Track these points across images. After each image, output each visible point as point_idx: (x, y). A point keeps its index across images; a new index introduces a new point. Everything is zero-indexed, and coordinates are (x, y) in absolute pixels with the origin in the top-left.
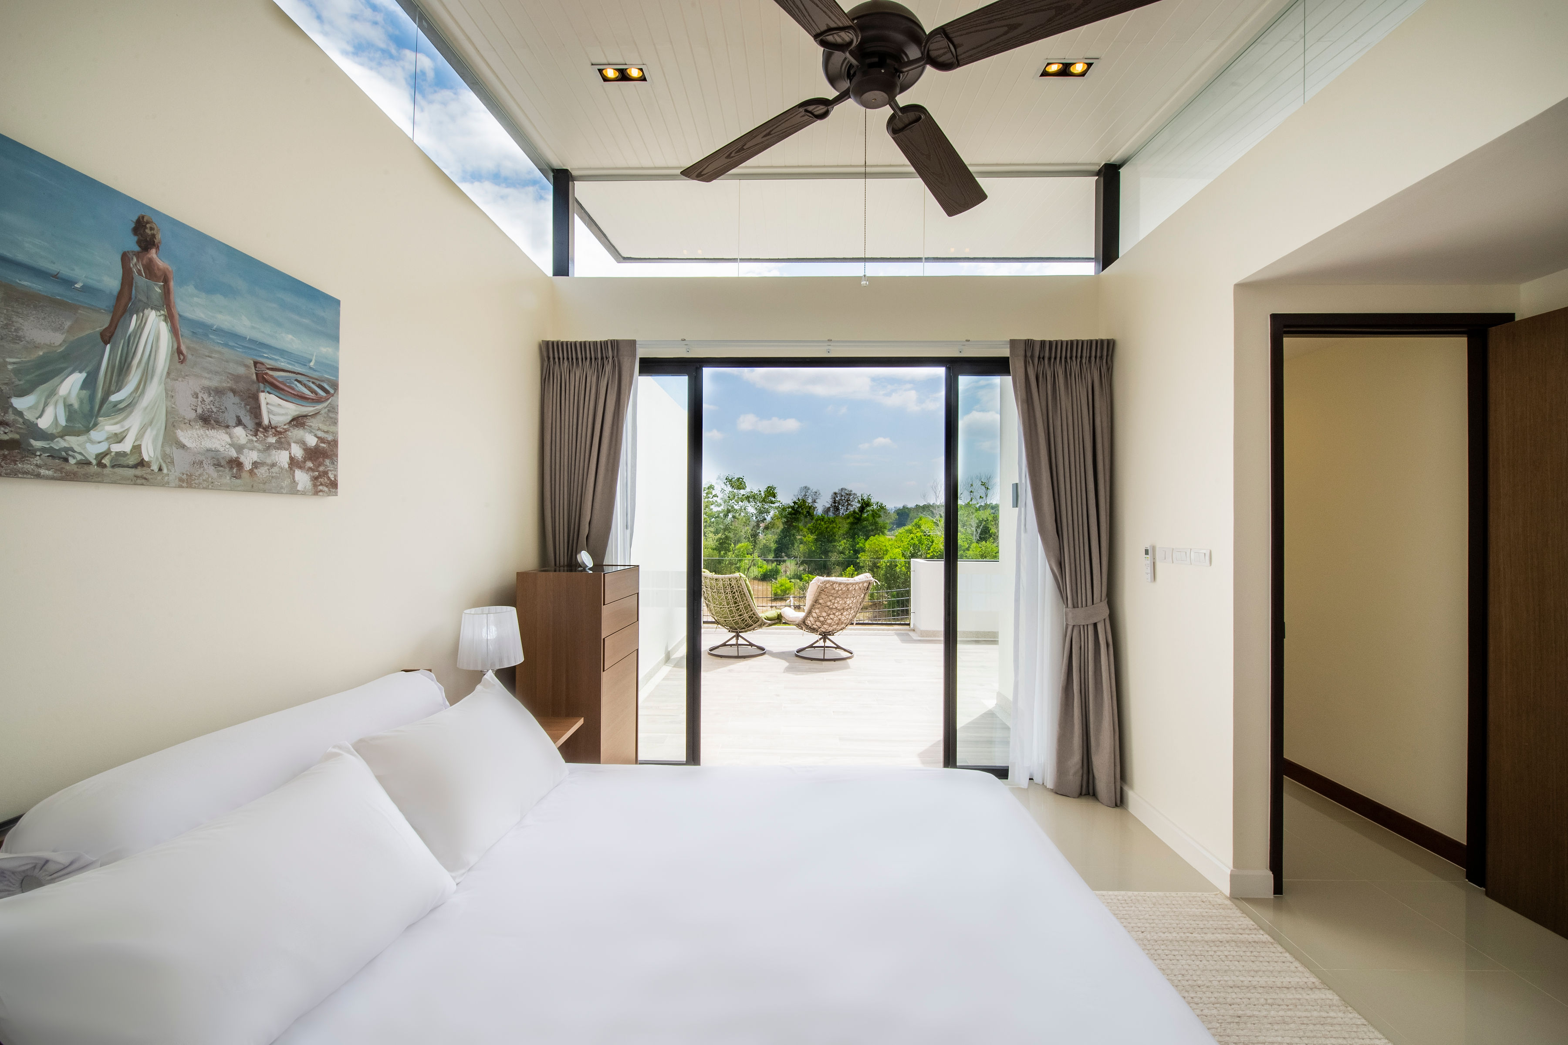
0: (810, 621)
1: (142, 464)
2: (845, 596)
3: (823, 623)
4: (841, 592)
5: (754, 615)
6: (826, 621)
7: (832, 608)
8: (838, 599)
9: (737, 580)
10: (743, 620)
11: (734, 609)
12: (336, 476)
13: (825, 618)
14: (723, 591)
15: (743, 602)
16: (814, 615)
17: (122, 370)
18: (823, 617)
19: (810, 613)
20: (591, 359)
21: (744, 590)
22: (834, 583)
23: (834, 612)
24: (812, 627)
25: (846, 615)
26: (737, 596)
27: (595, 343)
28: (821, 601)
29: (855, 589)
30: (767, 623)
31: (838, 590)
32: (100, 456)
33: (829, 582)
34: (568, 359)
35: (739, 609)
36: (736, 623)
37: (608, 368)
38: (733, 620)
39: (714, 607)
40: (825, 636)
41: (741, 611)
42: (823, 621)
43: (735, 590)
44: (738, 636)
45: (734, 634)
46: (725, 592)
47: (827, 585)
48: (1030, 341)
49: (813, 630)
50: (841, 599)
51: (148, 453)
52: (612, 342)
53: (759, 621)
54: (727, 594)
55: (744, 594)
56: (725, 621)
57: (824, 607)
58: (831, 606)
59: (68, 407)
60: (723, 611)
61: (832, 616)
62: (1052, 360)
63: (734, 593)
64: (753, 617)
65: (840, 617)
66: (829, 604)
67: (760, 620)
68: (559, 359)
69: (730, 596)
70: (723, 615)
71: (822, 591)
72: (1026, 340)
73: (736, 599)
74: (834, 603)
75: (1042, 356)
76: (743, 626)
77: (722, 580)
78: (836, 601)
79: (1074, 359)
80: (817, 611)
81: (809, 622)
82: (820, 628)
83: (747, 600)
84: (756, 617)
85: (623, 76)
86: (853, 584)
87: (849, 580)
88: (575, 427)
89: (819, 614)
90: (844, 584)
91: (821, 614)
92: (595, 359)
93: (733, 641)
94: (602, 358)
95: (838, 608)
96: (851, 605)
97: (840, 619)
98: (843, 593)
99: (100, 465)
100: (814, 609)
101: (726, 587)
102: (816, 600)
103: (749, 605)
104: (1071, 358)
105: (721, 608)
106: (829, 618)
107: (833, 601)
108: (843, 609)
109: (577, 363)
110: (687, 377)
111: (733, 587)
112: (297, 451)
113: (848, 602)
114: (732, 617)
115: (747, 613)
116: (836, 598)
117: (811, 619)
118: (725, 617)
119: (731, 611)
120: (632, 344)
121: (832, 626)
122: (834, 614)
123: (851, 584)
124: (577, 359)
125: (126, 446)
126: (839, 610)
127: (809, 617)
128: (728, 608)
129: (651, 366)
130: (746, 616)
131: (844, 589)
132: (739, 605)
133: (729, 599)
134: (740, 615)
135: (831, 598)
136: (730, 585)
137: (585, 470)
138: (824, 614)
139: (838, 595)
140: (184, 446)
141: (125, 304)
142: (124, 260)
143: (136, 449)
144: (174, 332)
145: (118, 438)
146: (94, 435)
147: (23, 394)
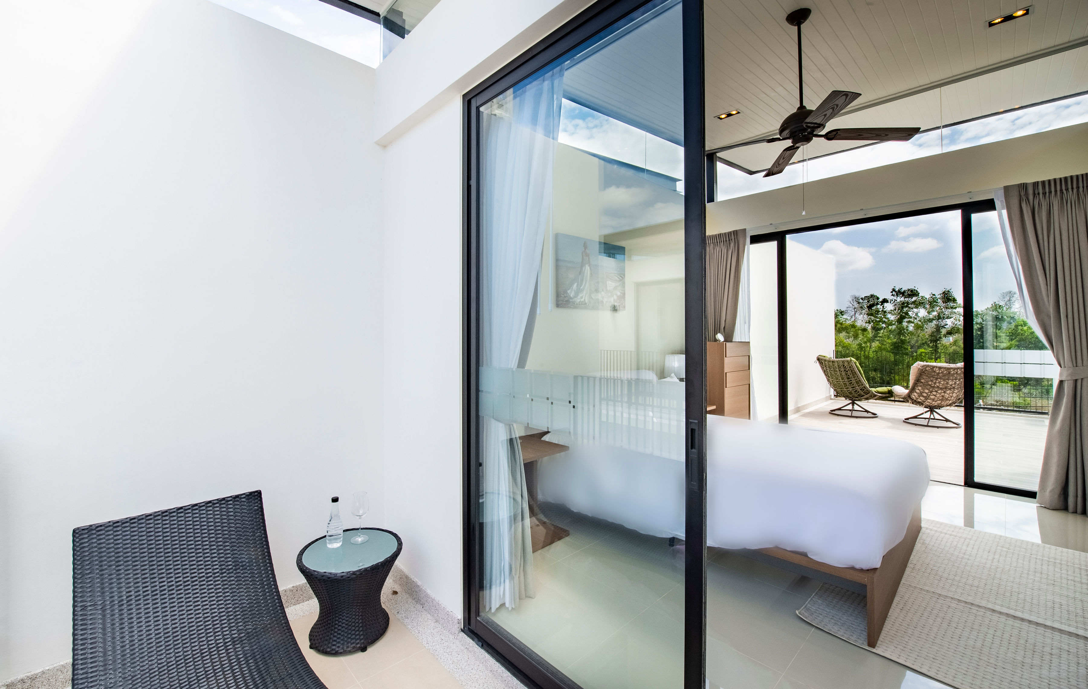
0: (915, 396)
1: (586, 304)
2: (947, 378)
3: (926, 398)
4: (941, 374)
5: (865, 388)
6: (929, 396)
7: (934, 387)
8: (939, 380)
9: (849, 362)
10: (856, 391)
11: (848, 383)
12: (625, 304)
13: (927, 394)
14: (838, 370)
15: (854, 378)
16: (918, 391)
17: (582, 280)
18: (926, 393)
19: (913, 390)
20: (724, 241)
21: (855, 370)
22: (934, 367)
23: (937, 390)
24: (917, 401)
25: (950, 393)
26: (849, 374)
27: (725, 234)
28: (923, 381)
29: (957, 373)
30: (877, 395)
31: (939, 373)
32: (579, 302)
33: (928, 366)
34: (713, 243)
35: (851, 383)
36: (851, 393)
37: (732, 245)
38: (848, 391)
39: (832, 381)
40: (932, 409)
41: (853, 385)
42: (926, 397)
43: (847, 370)
44: (853, 404)
45: (851, 401)
46: (839, 371)
47: (927, 369)
48: (1022, 185)
49: (920, 404)
50: (942, 380)
51: (587, 301)
52: (734, 231)
53: (869, 393)
54: (841, 372)
55: (855, 372)
56: (842, 391)
57: (925, 385)
58: (933, 385)
59: (575, 291)
60: (839, 384)
61: (934, 393)
62: (1047, 194)
63: (847, 371)
64: (864, 390)
65: (943, 394)
66: (930, 383)
67: (871, 393)
68: (709, 243)
69: (843, 373)
70: (839, 387)
71: (922, 373)
72: (1019, 184)
73: (849, 375)
74: (935, 383)
75: (1036, 192)
76: (856, 395)
77: (837, 362)
78: (937, 382)
79: (1070, 190)
80: (920, 388)
81: (913, 396)
82: (924, 402)
83: (857, 377)
84: (867, 390)
85: (729, 115)
86: (954, 369)
87: (950, 366)
88: (717, 275)
89: (922, 391)
90: (945, 368)
91: (924, 390)
92: (726, 241)
93: (850, 407)
94: (729, 240)
95: (940, 387)
96: (954, 386)
97: (943, 396)
98: (944, 376)
99: (579, 304)
100: (917, 386)
101: (840, 367)
102: (918, 380)
103: (860, 381)
104: (1067, 190)
105: (838, 382)
106: (931, 394)
107: (934, 381)
108: (946, 388)
109: (717, 244)
110: (776, 242)
111: (846, 367)
112: (615, 297)
113: (951, 383)
114: (846, 389)
115: (858, 386)
116: (937, 379)
117: (915, 394)
118: (841, 388)
119: (845, 384)
120: (744, 231)
121: (936, 401)
122: (936, 391)
123: (952, 368)
124: (717, 242)
125: (583, 300)
126: (941, 389)
127: (913, 392)
128: (843, 382)
129: (756, 239)
130: (858, 388)
131: (945, 372)
132: (851, 380)
133: (843, 376)
134: (853, 387)
135: (932, 378)
136: (844, 365)
137: (722, 296)
138: (927, 391)
139: (939, 377)
140: (592, 298)
141: (582, 265)
142: (582, 253)
143: (585, 300)
144: (590, 269)
145: (582, 298)
146: (579, 297)
147: (569, 290)
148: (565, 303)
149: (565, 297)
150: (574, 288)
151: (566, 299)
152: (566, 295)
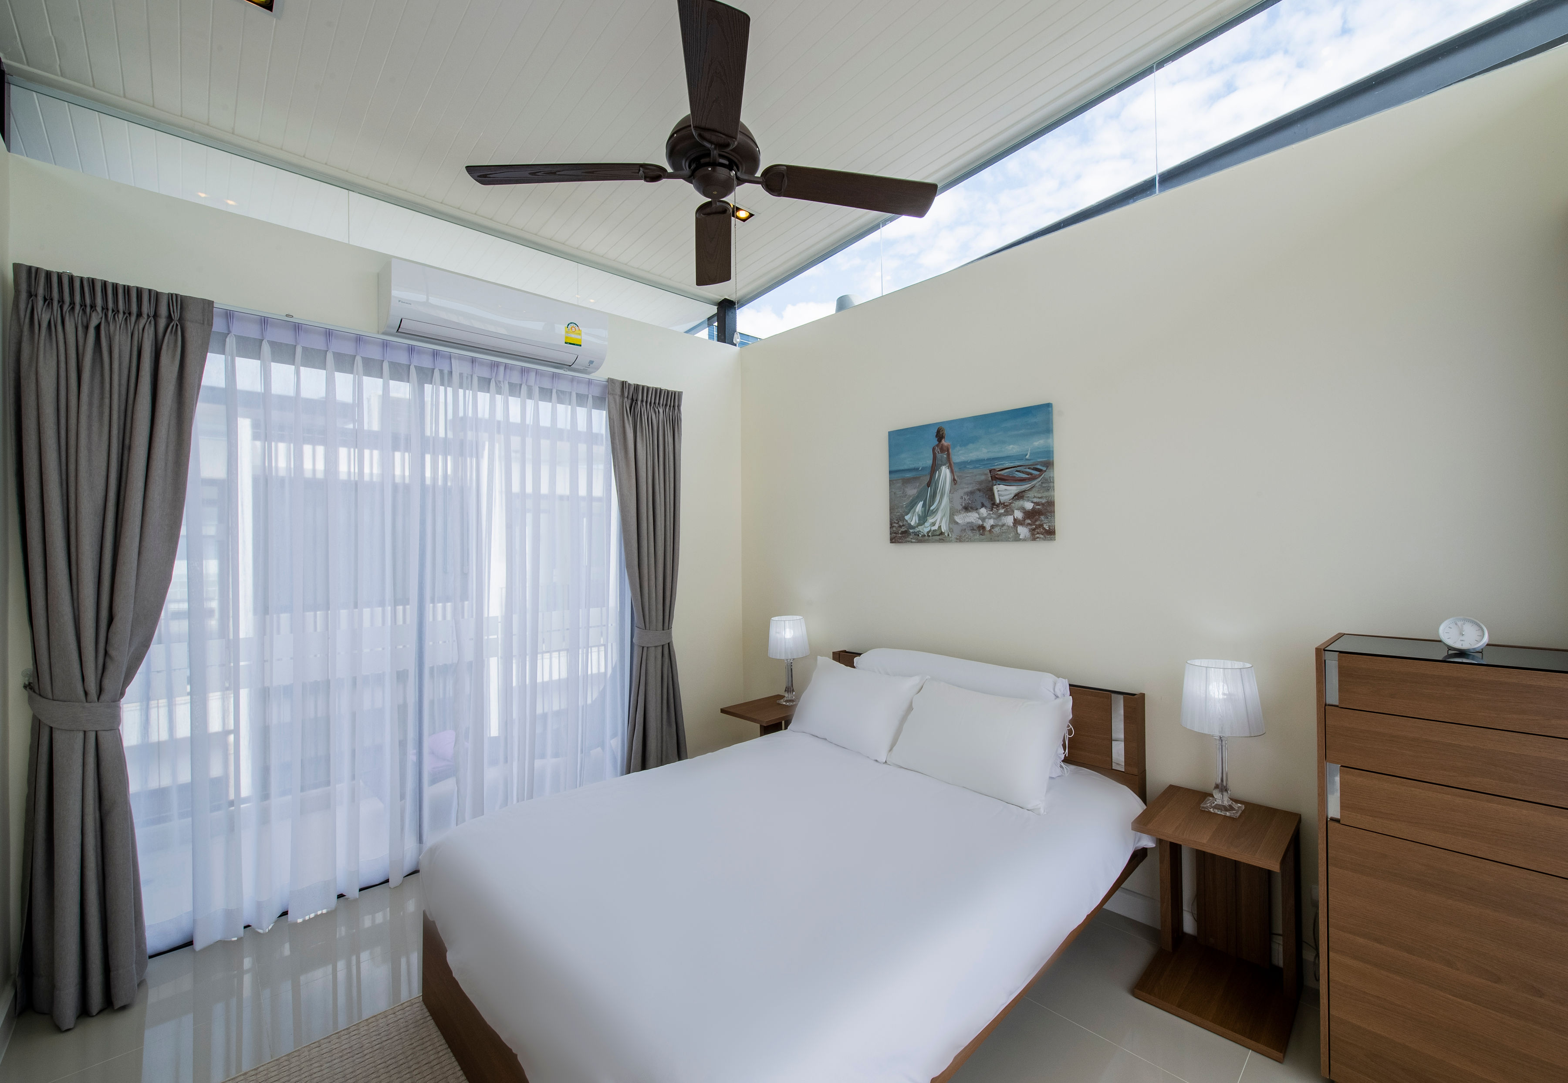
1: (942, 533)
12: (1053, 527)
17: (934, 496)
32: (928, 532)
51: (944, 528)
59: (919, 515)
99: (929, 535)
112: (1019, 514)
125: (936, 527)
140: (957, 523)
141: (935, 468)
142: (934, 449)
143: (940, 527)
144: (952, 472)
145: (933, 524)
146: (927, 524)
147: (907, 514)
148: (900, 535)
149: (900, 527)
150: (917, 510)
151: (903, 529)
152: (901, 524)
